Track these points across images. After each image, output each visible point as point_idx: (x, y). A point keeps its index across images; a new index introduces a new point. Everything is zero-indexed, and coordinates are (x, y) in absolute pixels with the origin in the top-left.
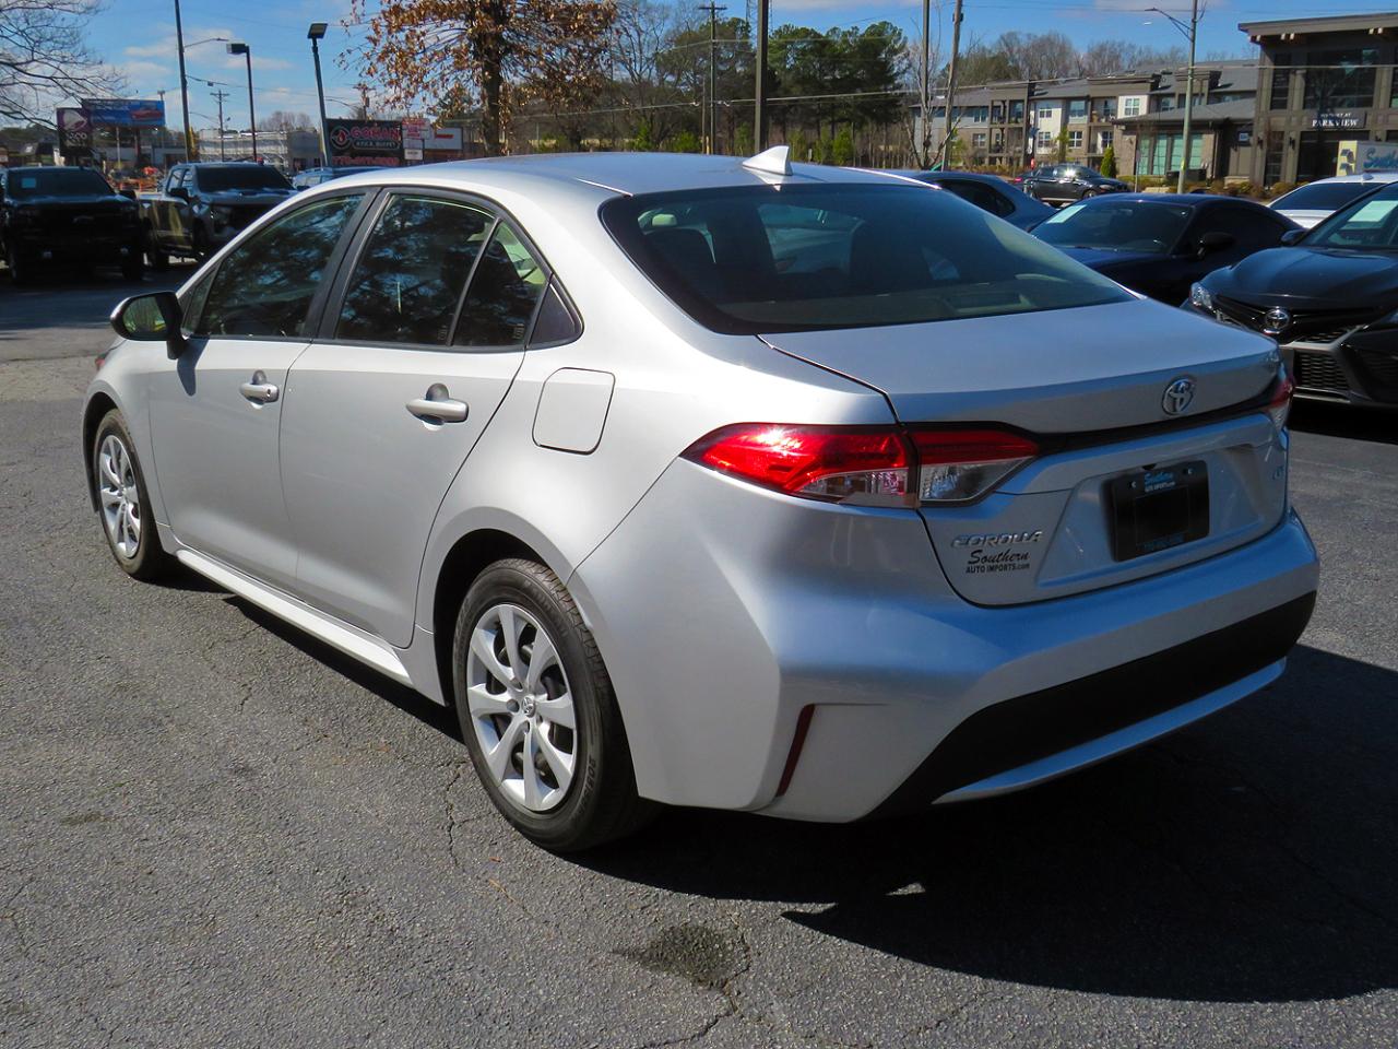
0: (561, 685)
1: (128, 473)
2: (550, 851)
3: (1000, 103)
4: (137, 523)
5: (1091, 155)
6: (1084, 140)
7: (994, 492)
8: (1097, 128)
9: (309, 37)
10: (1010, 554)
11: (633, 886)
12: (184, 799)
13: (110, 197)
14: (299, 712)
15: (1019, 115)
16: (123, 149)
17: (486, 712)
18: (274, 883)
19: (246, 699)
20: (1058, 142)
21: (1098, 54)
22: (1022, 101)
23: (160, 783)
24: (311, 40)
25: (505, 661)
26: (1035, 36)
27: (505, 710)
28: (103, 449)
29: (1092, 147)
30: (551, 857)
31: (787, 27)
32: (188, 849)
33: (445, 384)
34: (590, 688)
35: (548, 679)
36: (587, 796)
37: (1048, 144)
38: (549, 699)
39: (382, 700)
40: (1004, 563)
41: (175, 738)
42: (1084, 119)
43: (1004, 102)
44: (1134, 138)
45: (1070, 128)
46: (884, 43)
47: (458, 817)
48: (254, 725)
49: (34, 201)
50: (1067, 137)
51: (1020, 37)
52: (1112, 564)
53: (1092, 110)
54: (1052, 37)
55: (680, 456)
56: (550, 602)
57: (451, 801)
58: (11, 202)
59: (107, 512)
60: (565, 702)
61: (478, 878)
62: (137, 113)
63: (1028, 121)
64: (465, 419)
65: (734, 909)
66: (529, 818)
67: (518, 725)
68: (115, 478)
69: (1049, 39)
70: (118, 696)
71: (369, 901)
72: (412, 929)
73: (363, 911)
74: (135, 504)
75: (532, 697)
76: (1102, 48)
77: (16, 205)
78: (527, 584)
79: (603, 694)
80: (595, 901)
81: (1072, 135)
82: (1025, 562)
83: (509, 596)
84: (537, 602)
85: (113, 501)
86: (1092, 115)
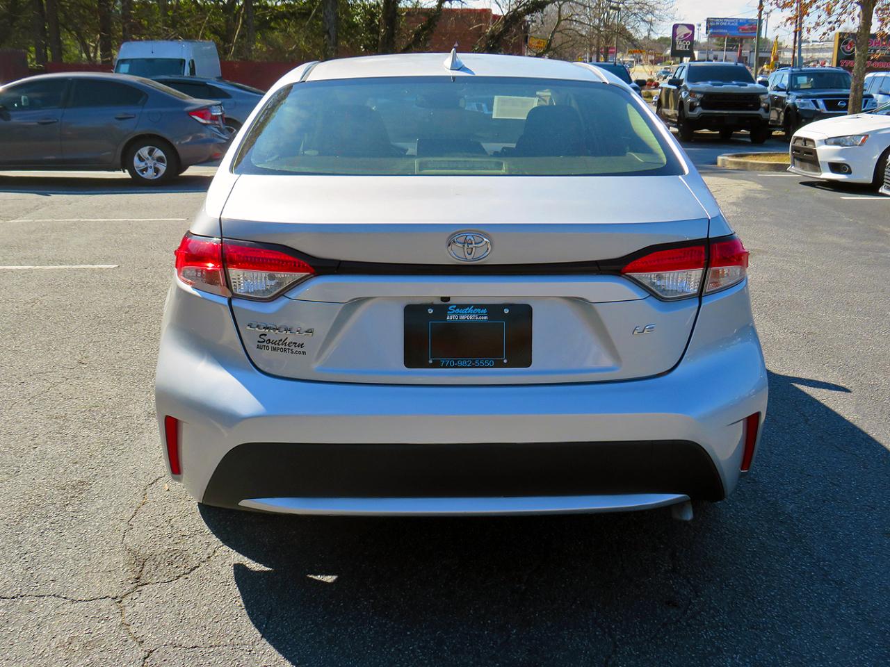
7: (283, 295)
10: (288, 341)
16: (729, 53)
40: (283, 347)
52: (402, 368)
82: (301, 350)
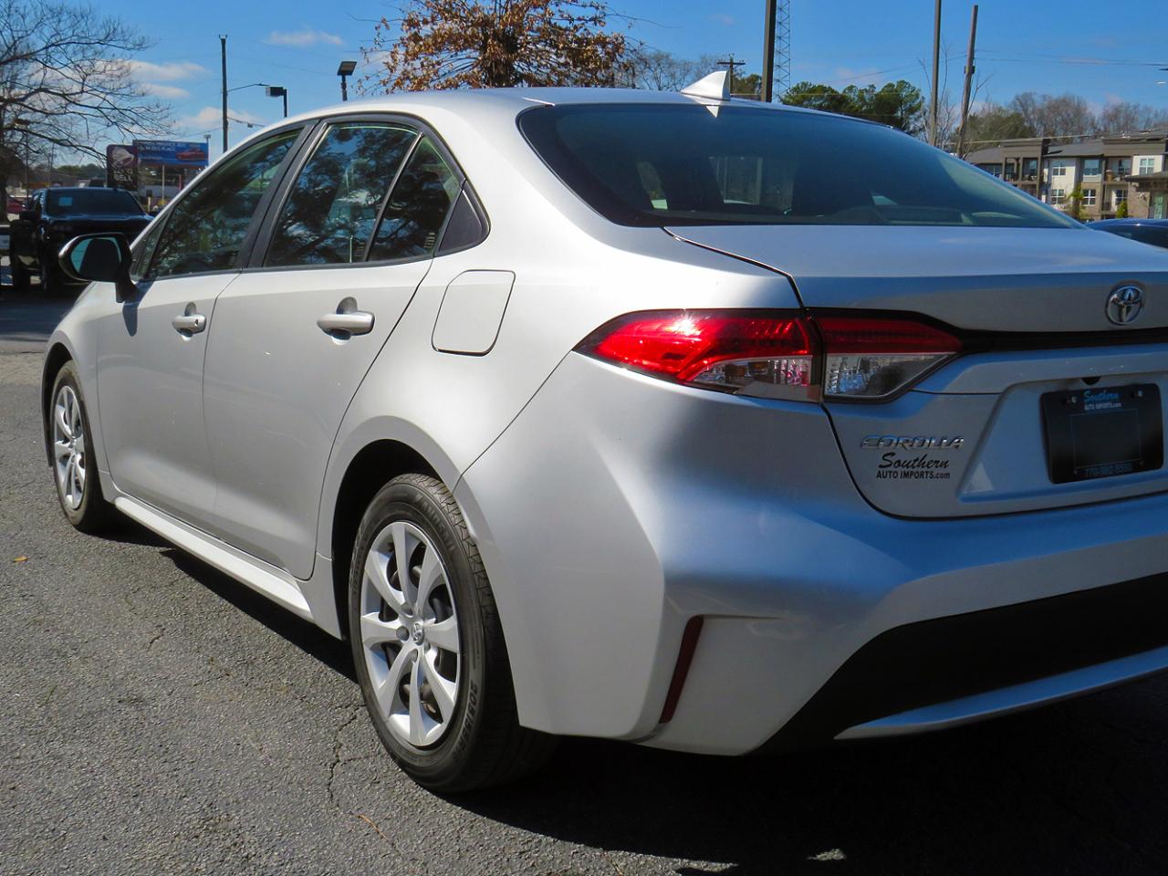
0: (449, 608)
1: (78, 423)
2: (434, 792)
3: (1013, 161)
4: (82, 472)
5: (1105, 212)
6: (1098, 198)
7: (912, 390)
8: (1111, 187)
9: (339, 74)
10: (927, 460)
11: (515, 831)
12: (69, 723)
13: (140, 217)
14: (207, 652)
15: (1033, 173)
16: (169, 188)
17: (377, 641)
18: (137, 806)
19: (158, 638)
20: (1072, 199)
21: (1113, 117)
22: (1036, 159)
23: (48, 708)
24: (340, 77)
25: (396, 585)
26: (1050, 97)
27: (394, 637)
28: (58, 401)
29: (1106, 206)
30: (432, 798)
31: (805, 84)
32: (59, 769)
33: (356, 298)
34: (475, 607)
35: (436, 601)
36: (468, 726)
37: (1061, 201)
38: (436, 622)
39: (293, 646)
41: (75, 669)
42: (1098, 178)
43: (1017, 159)
44: (1147, 195)
45: (1084, 186)
46: (900, 102)
47: (345, 754)
48: (158, 661)
49: (68, 218)
50: (1080, 194)
51: (1035, 98)
52: (1048, 484)
53: (1106, 168)
54: (1067, 100)
55: (573, 350)
56: (439, 515)
57: (341, 741)
58: (48, 218)
59: (59, 465)
60: (451, 623)
61: (351, 813)
62: (182, 154)
63: (1042, 178)
64: (371, 330)
65: (621, 860)
66: (415, 756)
67: (406, 654)
68: (68, 430)
69: (1064, 101)
70: (31, 629)
71: (231, 827)
72: (269, 858)
73: (222, 836)
74: (82, 454)
75: (421, 623)
76: (1117, 111)
77: (51, 222)
78: (419, 497)
79: (487, 613)
80: (472, 842)
81: (1086, 193)
82: (945, 471)
83: (402, 512)
84: (427, 515)
85: (64, 453)
86: (1106, 174)
